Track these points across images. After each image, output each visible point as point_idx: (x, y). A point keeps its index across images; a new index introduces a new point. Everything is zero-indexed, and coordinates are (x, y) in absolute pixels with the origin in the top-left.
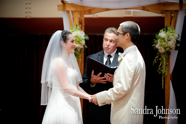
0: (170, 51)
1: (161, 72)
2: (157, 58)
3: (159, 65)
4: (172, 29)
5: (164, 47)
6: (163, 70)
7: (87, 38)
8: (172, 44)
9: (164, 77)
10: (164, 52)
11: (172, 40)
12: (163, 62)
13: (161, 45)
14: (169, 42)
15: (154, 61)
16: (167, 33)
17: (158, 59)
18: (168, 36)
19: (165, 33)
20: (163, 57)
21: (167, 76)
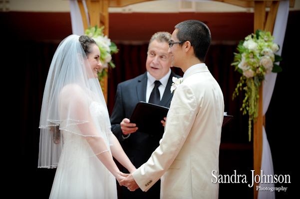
0: (264, 73)
1: (247, 111)
2: (240, 87)
3: (244, 99)
4: (268, 35)
5: (254, 67)
6: (250, 108)
7: (115, 49)
8: (267, 61)
9: (252, 121)
10: (252, 76)
11: (268, 55)
12: (251, 92)
13: (247, 64)
14: (262, 57)
15: (234, 92)
16: (257, 43)
17: (241, 89)
18: (260, 47)
19: (256, 42)
20: (251, 85)
21: (257, 118)
